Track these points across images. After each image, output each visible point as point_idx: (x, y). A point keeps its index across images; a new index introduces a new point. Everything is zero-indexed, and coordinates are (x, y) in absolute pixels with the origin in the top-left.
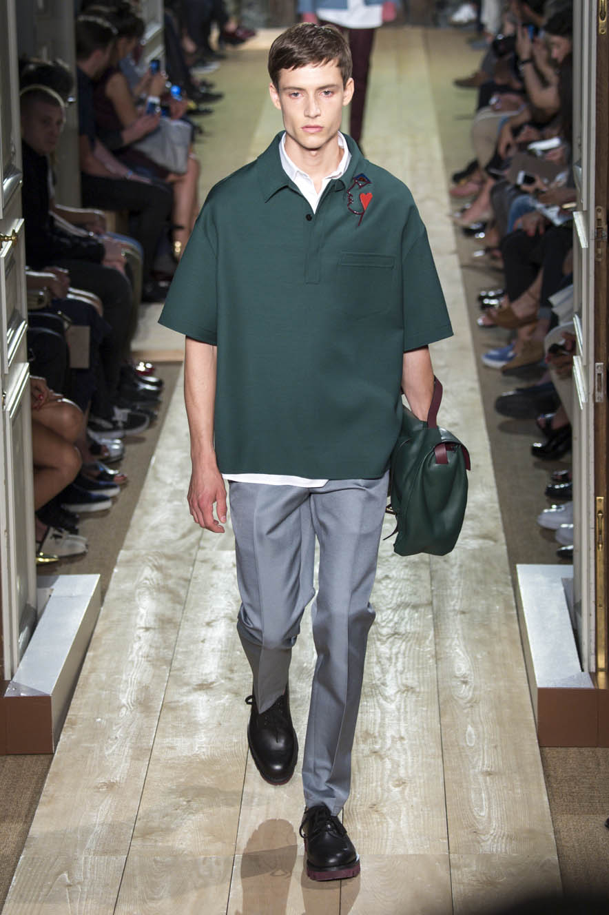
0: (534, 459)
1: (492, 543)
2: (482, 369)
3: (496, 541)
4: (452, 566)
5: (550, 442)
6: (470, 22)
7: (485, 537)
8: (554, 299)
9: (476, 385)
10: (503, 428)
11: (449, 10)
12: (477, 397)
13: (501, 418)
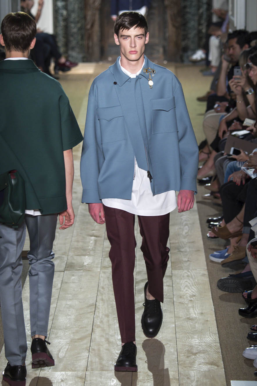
0: (241, 317)
1: (216, 367)
2: (210, 263)
3: (218, 366)
4: (192, 381)
5: (250, 307)
6: (202, 60)
7: (212, 364)
8: (252, 222)
9: (206, 273)
10: (221, 298)
11: (189, 53)
12: (207, 279)
13: (221, 293)
